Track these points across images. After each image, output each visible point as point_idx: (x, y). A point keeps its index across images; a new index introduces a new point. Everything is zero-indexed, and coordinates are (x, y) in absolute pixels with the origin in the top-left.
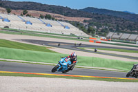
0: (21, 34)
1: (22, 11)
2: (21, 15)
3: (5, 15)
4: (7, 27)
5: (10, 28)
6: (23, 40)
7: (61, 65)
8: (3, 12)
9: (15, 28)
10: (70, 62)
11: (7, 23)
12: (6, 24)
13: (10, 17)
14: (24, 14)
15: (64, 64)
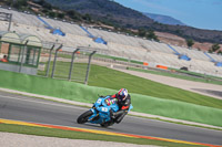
0: (207, 82)
1: (211, 45)
2: (210, 52)
3: (184, 50)
4: (185, 69)
5: (190, 70)
6: (209, 91)
7: (97, 111)
8: (181, 44)
9: (198, 71)
10: (116, 108)
11: (185, 61)
12: (184, 63)
13: (192, 52)
14: (214, 50)
15: (103, 109)
